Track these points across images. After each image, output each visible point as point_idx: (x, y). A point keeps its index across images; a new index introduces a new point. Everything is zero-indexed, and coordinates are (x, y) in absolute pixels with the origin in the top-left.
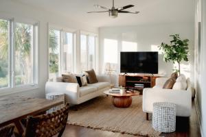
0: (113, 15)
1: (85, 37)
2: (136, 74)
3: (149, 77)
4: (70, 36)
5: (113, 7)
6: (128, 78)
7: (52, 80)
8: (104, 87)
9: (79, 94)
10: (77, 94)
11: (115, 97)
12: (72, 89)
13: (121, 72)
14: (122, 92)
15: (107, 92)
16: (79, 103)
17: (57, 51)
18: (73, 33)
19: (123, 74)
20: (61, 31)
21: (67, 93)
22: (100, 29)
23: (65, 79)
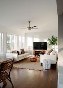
0: (30, 29)
1: (20, 37)
2: (39, 50)
3: (44, 51)
4: (15, 36)
5: (30, 27)
6: (36, 51)
7: (8, 53)
8: (27, 55)
9: (18, 57)
10: (17, 57)
11: (31, 58)
12: (15, 56)
13: (34, 49)
14: (33, 56)
15: (28, 57)
16: (18, 60)
17: (10, 42)
18: (16, 36)
19: (34, 50)
20: (11, 35)
21: (14, 57)
22: (26, 34)
23: (13, 52)
